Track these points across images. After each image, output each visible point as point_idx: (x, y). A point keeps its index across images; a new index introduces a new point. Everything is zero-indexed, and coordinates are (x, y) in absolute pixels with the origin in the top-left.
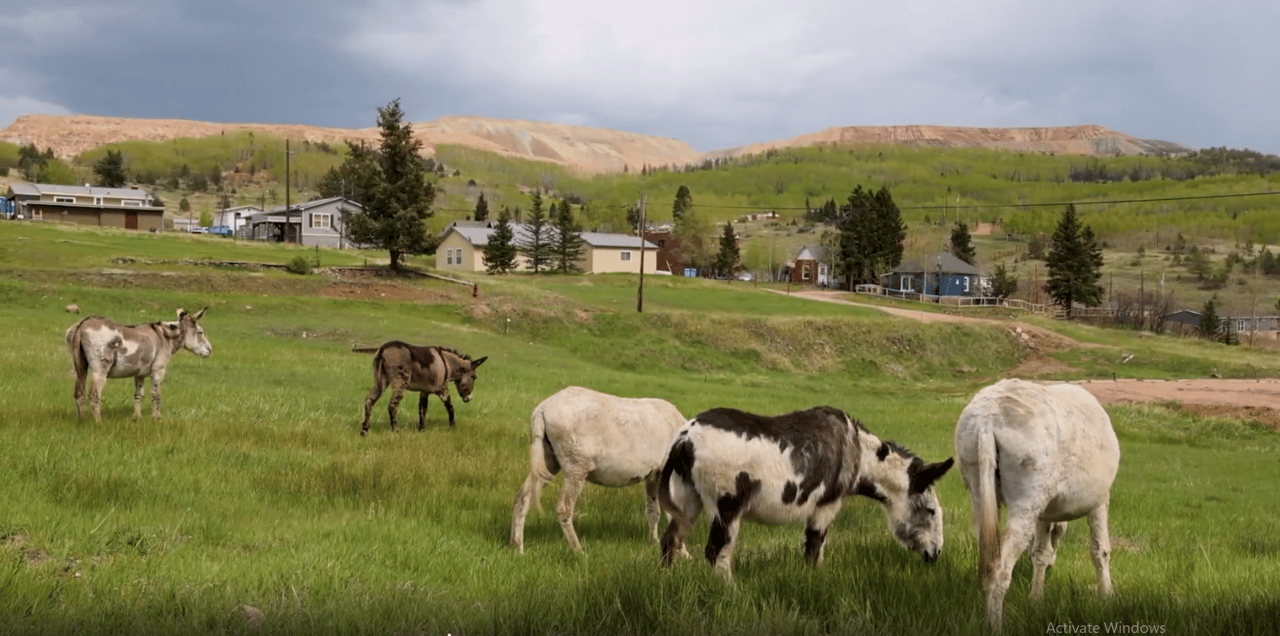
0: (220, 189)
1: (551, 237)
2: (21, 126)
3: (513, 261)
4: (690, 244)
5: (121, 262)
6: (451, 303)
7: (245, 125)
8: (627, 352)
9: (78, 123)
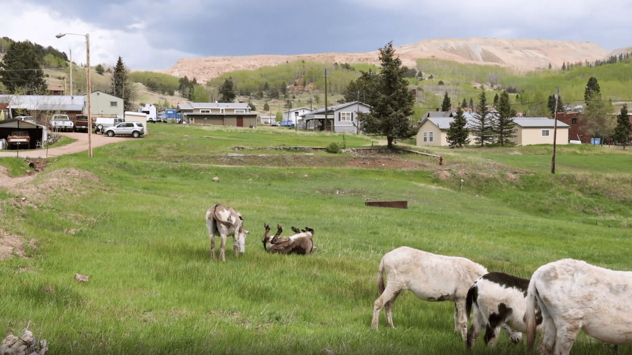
0: (286, 97)
1: (492, 122)
2: (179, 65)
3: (466, 139)
4: (594, 123)
5: (237, 149)
6: (426, 170)
7: (300, 56)
8: (543, 201)
9: (208, 61)
